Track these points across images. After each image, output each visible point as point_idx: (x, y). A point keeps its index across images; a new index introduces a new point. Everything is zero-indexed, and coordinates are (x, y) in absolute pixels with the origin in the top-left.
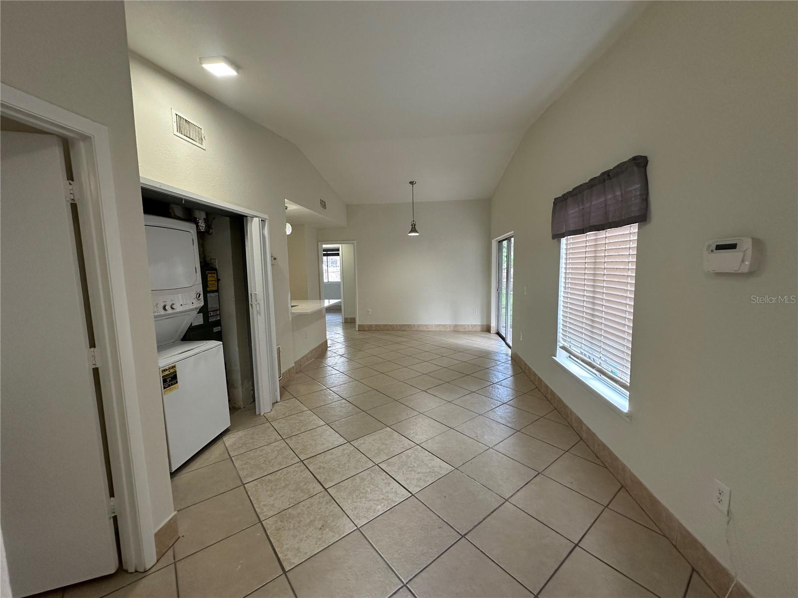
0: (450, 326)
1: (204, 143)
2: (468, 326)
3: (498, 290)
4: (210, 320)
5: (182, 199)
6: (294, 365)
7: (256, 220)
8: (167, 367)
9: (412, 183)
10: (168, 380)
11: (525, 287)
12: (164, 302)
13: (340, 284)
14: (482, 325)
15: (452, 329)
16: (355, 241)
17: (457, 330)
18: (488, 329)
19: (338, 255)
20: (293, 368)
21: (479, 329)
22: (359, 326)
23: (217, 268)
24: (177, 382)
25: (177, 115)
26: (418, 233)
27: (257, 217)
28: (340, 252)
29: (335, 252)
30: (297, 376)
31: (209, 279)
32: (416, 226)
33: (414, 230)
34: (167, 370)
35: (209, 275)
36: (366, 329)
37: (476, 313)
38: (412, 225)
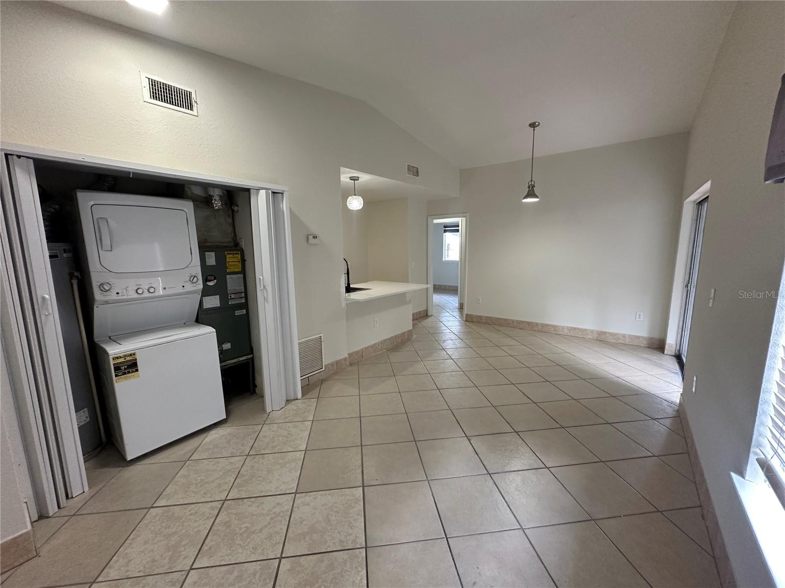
0: (592, 331)
1: (195, 108)
2: (624, 336)
3: (687, 286)
4: (230, 303)
5: (129, 173)
6: (347, 355)
7: (262, 193)
8: (121, 355)
9: (533, 125)
10: (123, 368)
11: (713, 291)
12: (137, 285)
13: (458, 263)
14: (651, 338)
15: (595, 336)
16: (468, 214)
17: (603, 340)
18: (659, 346)
19: (457, 231)
20: (345, 359)
21: (644, 343)
22: (467, 315)
23: (243, 248)
24: (137, 370)
25: (149, 79)
26: (536, 197)
27: (263, 189)
28: (460, 228)
29: (454, 228)
30: (349, 368)
31: (228, 260)
32: (535, 188)
33: (531, 194)
34: (120, 357)
35: (228, 256)
36: (475, 320)
37: (641, 319)
38: (529, 187)
